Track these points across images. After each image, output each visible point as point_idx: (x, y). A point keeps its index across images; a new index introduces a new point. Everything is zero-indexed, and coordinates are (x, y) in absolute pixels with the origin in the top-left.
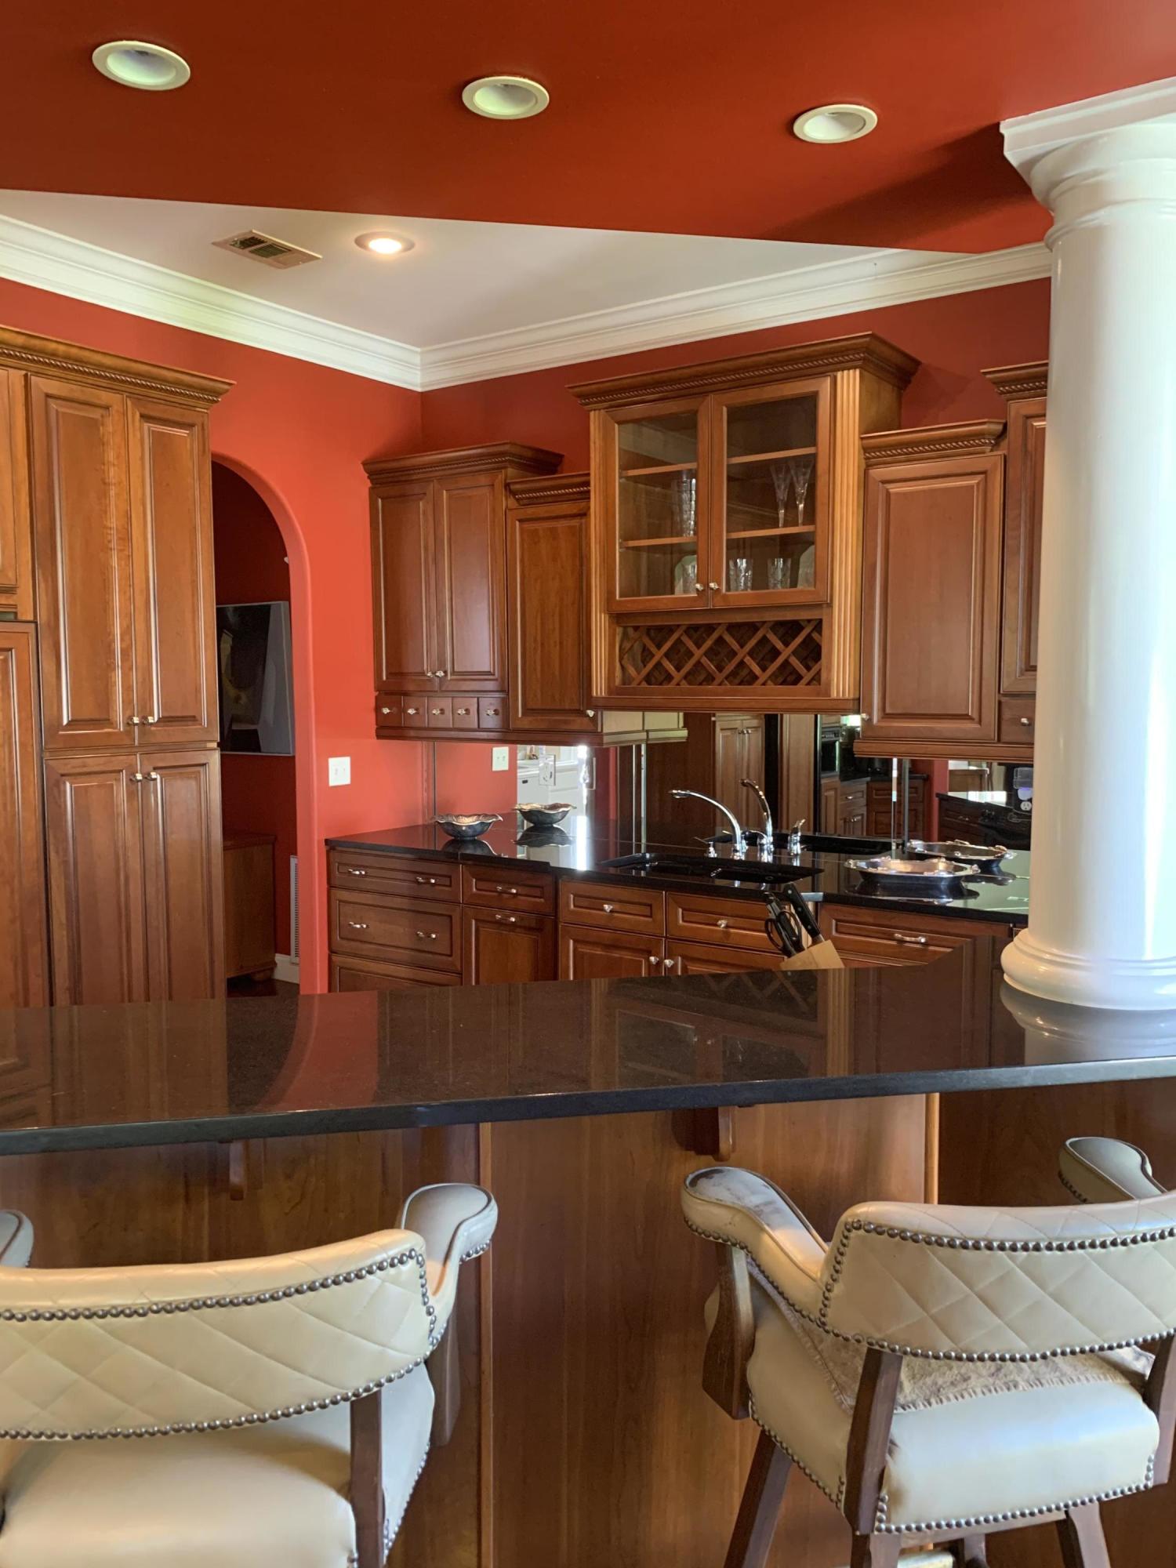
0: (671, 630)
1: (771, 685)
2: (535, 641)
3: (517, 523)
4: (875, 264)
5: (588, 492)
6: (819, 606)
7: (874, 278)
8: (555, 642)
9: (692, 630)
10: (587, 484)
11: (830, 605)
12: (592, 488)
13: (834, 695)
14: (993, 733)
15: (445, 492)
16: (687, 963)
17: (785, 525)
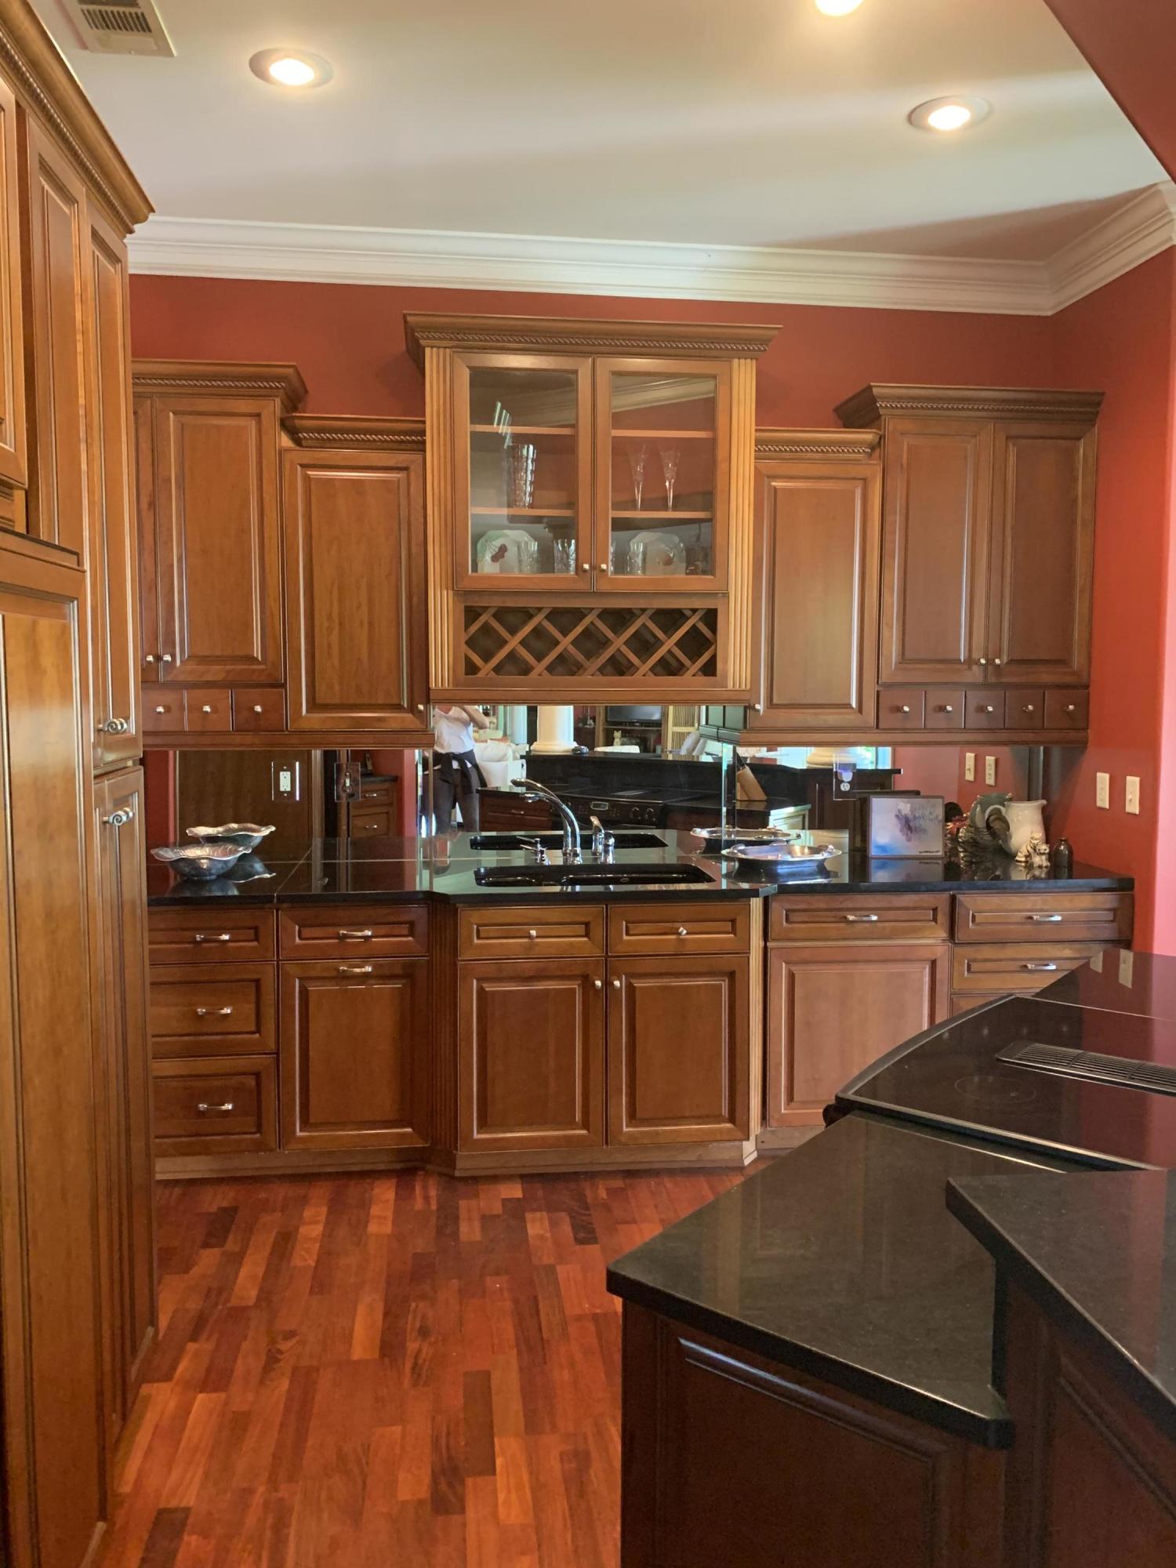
0: (527, 614)
1: (651, 677)
2: (330, 617)
3: (299, 467)
4: (709, 256)
5: (424, 443)
6: (714, 595)
7: (703, 269)
8: (362, 622)
9: (554, 615)
10: (423, 433)
11: (726, 595)
12: (428, 438)
13: (730, 686)
14: (872, 721)
15: (171, 414)
16: (632, 981)
17: (675, 508)
